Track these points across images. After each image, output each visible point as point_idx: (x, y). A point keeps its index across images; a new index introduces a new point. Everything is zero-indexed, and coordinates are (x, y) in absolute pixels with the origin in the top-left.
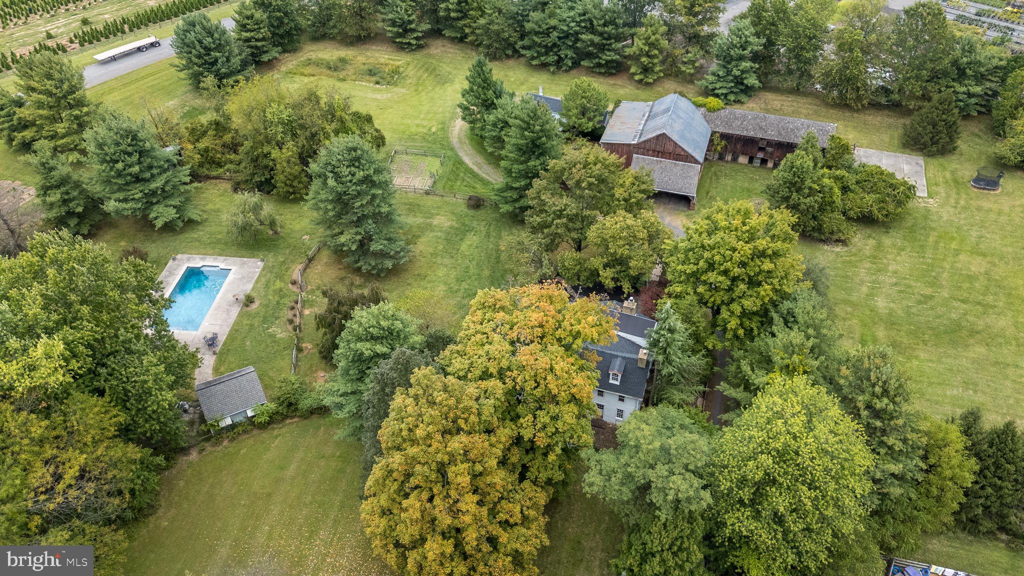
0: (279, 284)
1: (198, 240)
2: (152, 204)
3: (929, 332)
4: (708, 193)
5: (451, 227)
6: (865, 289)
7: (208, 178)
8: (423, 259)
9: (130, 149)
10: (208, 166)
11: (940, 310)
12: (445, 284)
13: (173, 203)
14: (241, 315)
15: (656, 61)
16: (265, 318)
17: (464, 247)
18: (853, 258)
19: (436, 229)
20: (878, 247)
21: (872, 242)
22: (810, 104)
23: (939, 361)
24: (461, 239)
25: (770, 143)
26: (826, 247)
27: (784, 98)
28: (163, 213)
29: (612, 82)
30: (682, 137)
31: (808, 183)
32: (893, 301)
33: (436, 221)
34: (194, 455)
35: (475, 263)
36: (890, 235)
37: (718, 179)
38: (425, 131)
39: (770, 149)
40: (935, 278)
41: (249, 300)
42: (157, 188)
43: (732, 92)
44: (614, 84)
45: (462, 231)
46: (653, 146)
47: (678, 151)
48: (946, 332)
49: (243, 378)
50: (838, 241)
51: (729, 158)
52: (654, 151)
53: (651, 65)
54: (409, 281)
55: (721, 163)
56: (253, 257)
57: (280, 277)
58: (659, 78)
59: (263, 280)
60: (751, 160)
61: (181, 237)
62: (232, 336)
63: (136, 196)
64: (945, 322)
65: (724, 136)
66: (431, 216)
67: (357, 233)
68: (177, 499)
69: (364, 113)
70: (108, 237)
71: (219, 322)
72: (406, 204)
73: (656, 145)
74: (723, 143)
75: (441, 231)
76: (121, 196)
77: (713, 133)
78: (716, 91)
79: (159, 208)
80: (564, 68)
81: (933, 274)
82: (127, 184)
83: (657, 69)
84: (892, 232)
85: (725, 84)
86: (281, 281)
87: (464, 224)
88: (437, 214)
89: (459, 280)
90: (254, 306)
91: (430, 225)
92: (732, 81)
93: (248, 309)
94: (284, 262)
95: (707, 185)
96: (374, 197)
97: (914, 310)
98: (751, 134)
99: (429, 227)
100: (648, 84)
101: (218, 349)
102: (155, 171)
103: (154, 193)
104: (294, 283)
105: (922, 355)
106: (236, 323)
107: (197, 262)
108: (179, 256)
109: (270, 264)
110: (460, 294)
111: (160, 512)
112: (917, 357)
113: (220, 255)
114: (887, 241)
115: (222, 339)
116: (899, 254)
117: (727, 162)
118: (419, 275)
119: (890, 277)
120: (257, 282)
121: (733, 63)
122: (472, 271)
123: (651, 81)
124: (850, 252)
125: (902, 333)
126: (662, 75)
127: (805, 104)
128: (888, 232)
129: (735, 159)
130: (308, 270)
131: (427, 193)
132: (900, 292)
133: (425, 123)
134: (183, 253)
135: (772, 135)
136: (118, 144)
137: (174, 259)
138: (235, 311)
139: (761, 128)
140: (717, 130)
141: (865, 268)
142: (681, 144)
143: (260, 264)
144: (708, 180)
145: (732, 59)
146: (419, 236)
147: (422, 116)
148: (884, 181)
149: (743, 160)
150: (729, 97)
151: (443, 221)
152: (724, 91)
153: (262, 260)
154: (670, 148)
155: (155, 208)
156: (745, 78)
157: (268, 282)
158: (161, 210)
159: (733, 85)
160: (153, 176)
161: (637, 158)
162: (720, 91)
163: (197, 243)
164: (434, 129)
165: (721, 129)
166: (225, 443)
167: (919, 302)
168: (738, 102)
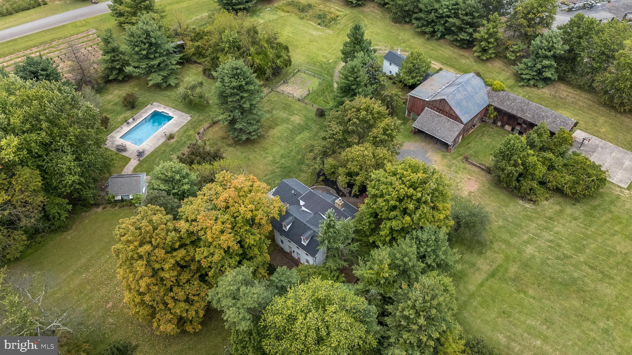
0: (192, 132)
1: (169, 97)
2: (152, 72)
3: (549, 279)
4: (468, 144)
5: (299, 124)
6: (525, 237)
7: (195, 62)
8: (271, 139)
9: (144, 41)
10: (197, 56)
11: (569, 268)
12: (274, 157)
13: (162, 74)
14: (163, 144)
15: (491, 46)
16: (174, 148)
17: (298, 138)
18: (534, 215)
19: (291, 123)
20: (560, 212)
21: (557, 208)
22: (589, 100)
23: (540, 300)
24: (300, 133)
25: (525, 122)
26: (521, 202)
27: (572, 91)
28: (156, 78)
29: (462, 53)
30: (459, 104)
31: (515, 157)
32: (539, 252)
33: (292, 119)
34: (100, 210)
35: (297, 149)
36: (575, 207)
37: (482, 136)
38: (325, 60)
39: (524, 126)
40: (584, 245)
41: (171, 137)
42: (155, 64)
43: (534, 79)
44: (463, 55)
45: (302, 128)
46: (437, 105)
47: (452, 112)
48: (561, 283)
49: (133, 178)
50: (531, 200)
51: (499, 124)
52: (438, 108)
53: (487, 48)
54: (256, 149)
55: (492, 126)
56: (188, 114)
57: (194, 128)
58: (491, 58)
59: (185, 127)
60: (513, 130)
61: (163, 93)
62: (152, 154)
63: (143, 67)
64: (565, 277)
65: (496, 109)
66: (293, 114)
67: (230, 116)
68: (80, 228)
69: (285, 44)
70: (132, 84)
71: (151, 145)
72: (284, 104)
73: (439, 104)
74: (495, 113)
75: (292, 125)
76: (136, 64)
77: (489, 106)
78: (522, 76)
79: (154, 75)
80: (436, 37)
81: (585, 242)
82: (141, 59)
83: (490, 52)
84: (578, 206)
85: (530, 72)
86: (194, 131)
87: (307, 125)
88: (296, 114)
89: (282, 157)
90: (172, 141)
91: (288, 119)
92: (536, 71)
93: (169, 141)
94: (202, 120)
95: (472, 138)
96: (242, 97)
97: (549, 262)
98: (514, 113)
99: (287, 121)
100: (483, 60)
101: (141, 159)
102: (157, 55)
103: (153, 66)
104: (199, 133)
105: (531, 292)
106: (159, 148)
107: (161, 109)
108: (155, 103)
109: (194, 120)
110: (277, 165)
111: (70, 232)
112: (525, 293)
113: (174, 108)
114: (569, 210)
115: (147, 154)
116: (570, 222)
117: (497, 126)
118: (263, 147)
119: (550, 235)
120: (181, 128)
121: (540, 59)
122: (293, 153)
123: (484, 58)
124: (536, 210)
125: (529, 274)
126: (493, 56)
127: (585, 98)
128: (574, 204)
129: (503, 126)
130: (210, 128)
131: (299, 100)
132: (550, 247)
133: (329, 56)
134: (158, 102)
135: (528, 117)
136: (140, 37)
137: (152, 104)
138: (163, 140)
139: (522, 110)
140: (493, 104)
141: (537, 224)
142: (454, 109)
143: (189, 118)
144: (475, 135)
145: (540, 57)
146: (278, 125)
147: (330, 51)
148: (584, 169)
149: (508, 128)
150: (530, 82)
151: (297, 119)
152: (528, 77)
153: (191, 116)
154: (447, 109)
155: (152, 74)
156: (544, 71)
157: (187, 129)
158: (154, 77)
159: (535, 74)
160: (155, 57)
161: (427, 110)
162: (524, 76)
163: (167, 99)
164: (330, 61)
165: (496, 104)
166: (117, 208)
167: (558, 258)
168: (535, 86)
